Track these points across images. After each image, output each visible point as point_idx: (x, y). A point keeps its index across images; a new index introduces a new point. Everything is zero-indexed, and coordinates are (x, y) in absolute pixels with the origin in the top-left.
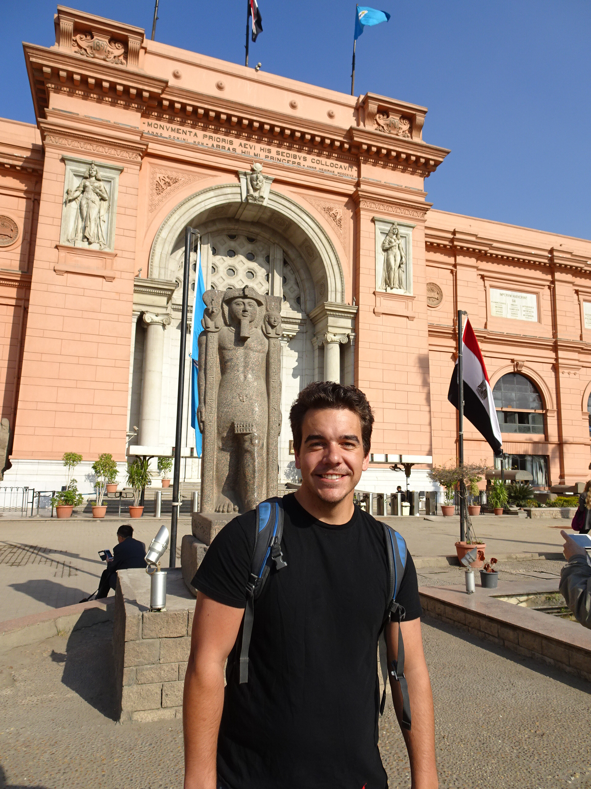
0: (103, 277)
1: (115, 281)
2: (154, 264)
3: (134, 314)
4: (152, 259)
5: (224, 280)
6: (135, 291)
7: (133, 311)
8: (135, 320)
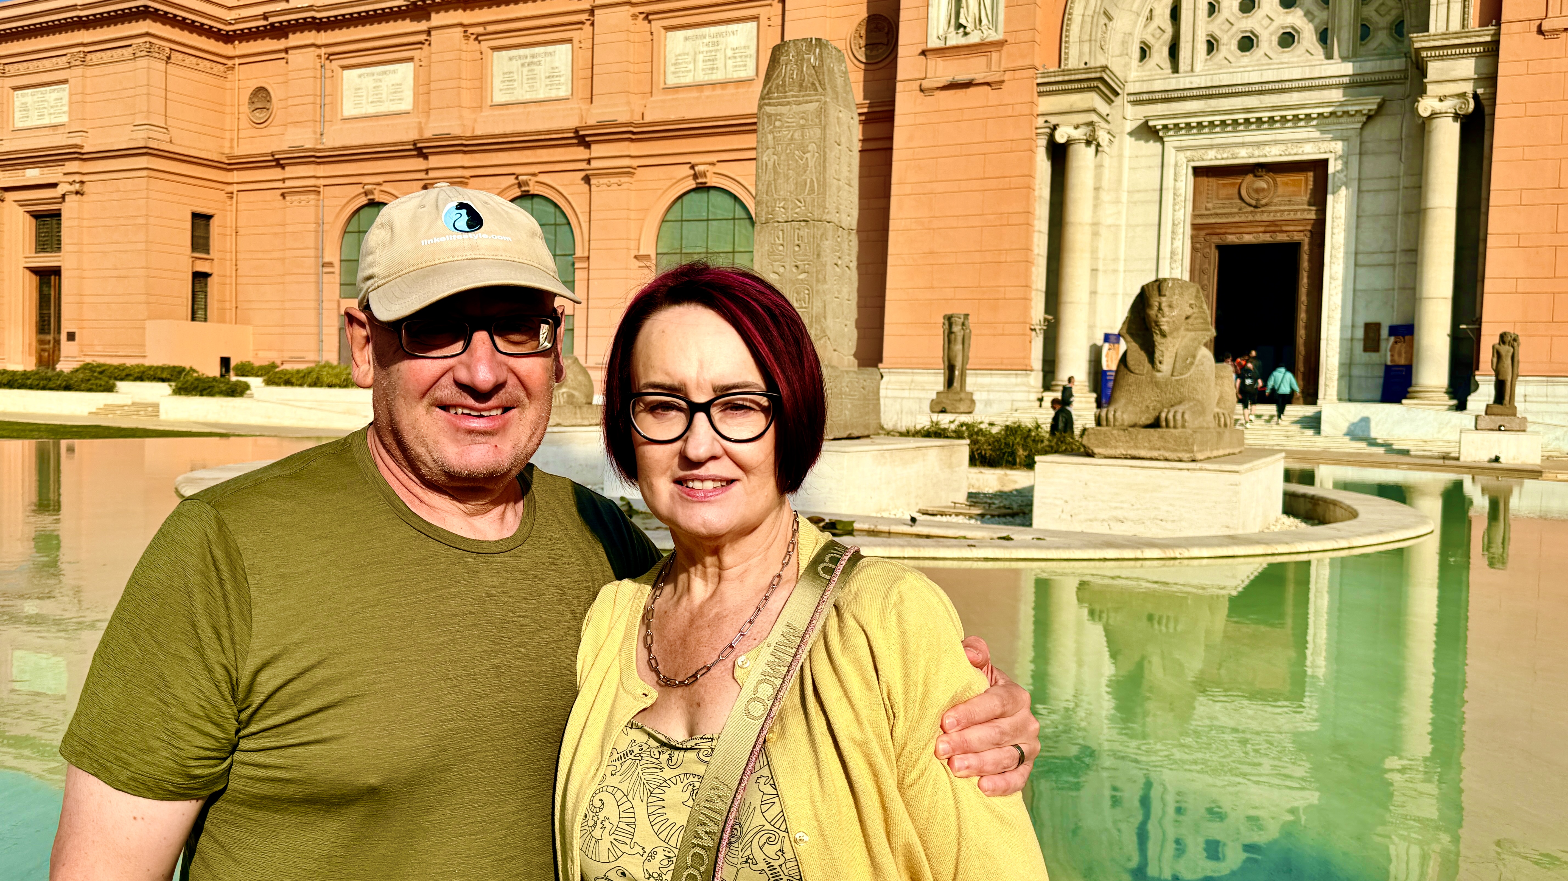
0: (988, 84)
1: (1004, 86)
2: (1071, 39)
3: (1037, 134)
4: (1067, 30)
5: (1232, 24)
6: (1040, 94)
7: (1037, 128)
8: (1043, 142)
